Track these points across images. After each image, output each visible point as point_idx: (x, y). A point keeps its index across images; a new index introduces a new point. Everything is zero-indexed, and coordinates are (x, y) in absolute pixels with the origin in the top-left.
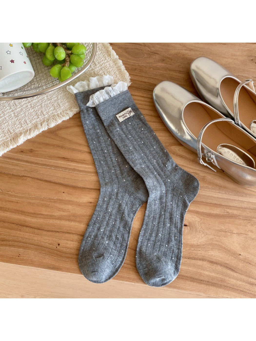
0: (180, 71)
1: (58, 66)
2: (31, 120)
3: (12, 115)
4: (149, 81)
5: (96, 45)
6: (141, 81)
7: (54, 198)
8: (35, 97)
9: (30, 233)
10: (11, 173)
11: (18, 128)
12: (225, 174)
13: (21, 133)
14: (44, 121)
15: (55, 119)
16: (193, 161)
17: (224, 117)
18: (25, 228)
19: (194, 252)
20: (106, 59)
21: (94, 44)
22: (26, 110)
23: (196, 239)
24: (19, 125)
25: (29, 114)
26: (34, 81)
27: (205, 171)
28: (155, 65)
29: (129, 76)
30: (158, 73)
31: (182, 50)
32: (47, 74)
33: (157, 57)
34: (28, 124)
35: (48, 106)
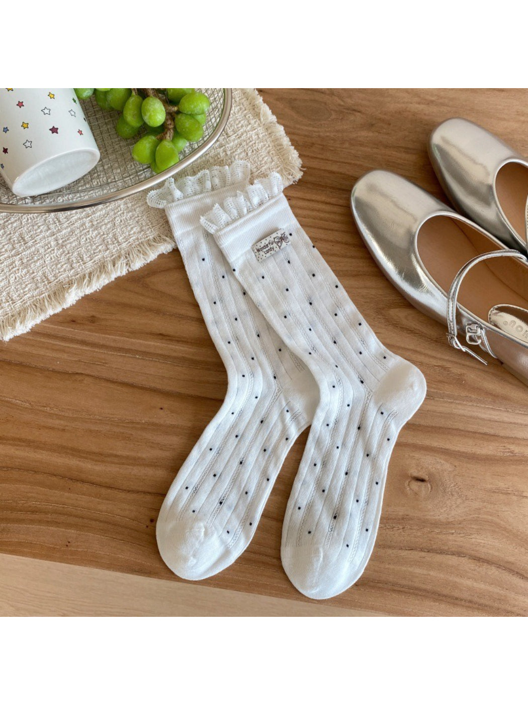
0: (408, 148)
1: (150, 140)
2: (92, 254)
3: (52, 243)
4: (341, 170)
5: (230, 93)
6: (325, 170)
7: (141, 420)
8: (100, 207)
9: (90, 495)
10: (51, 367)
11: (65, 270)
12: (504, 368)
13: (70, 282)
14: (119, 257)
15: (143, 251)
16: (436, 341)
17: (504, 249)
18: (79, 485)
19: (439, 536)
20: (250, 124)
21: (226, 92)
22: (81, 232)
23: (445, 509)
24: (66, 264)
25: (88, 241)
26: (98, 170)
27: (463, 362)
28: (354, 135)
29: (299, 157)
30: (360, 153)
31: (411, 103)
32: (125, 156)
33: (358, 118)
34: (85, 263)
35: (128, 223)
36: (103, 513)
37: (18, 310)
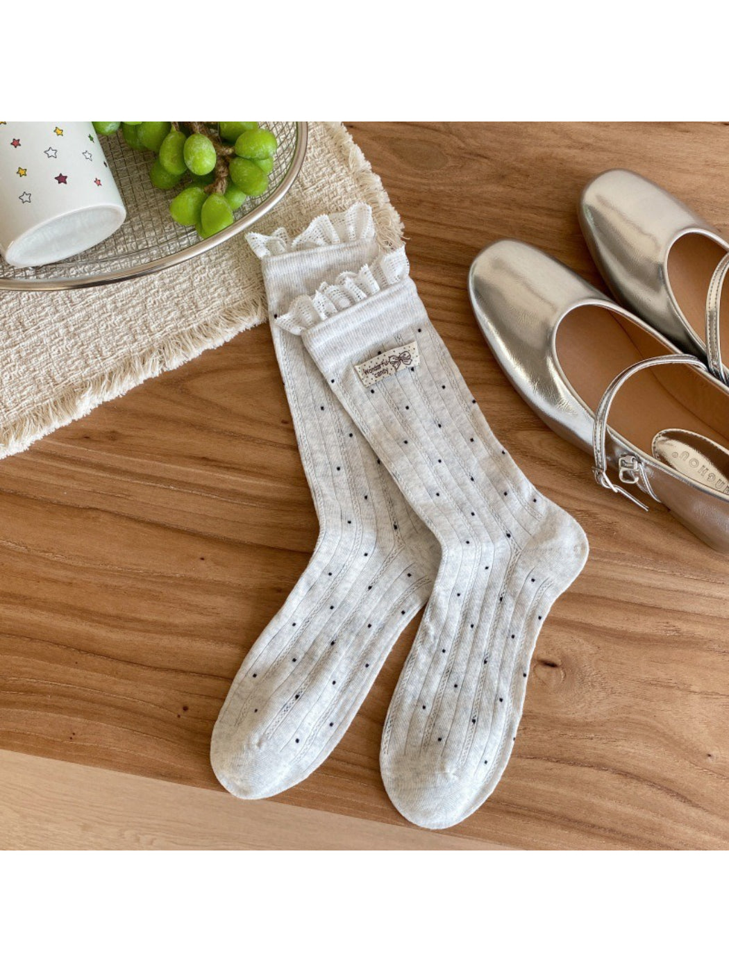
0: (552, 210)
1: (194, 194)
2: (113, 347)
3: (61, 331)
4: (459, 239)
5: (305, 129)
6: (435, 238)
7: (174, 574)
8: (127, 283)
9: (103, 672)
10: (55, 499)
11: (77, 368)
12: (671, 517)
13: (84, 385)
14: (151, 352)
15: (183, 344)
16: (579, 477)
17: (676, 353)
18: (90, 658)
19: (574, 742)
20: (334, 172)
21: (299, 125)
22: (100, 316)
23: (583, 705)
24: (78, 359)
25: (109, 328)
26: (126, 233)
27: (614, 506)
28: (477, 190)
29: (402, 220)
30: (485, 215)
32: (162, 214)
33: (485, 167)
34: (105, 359)
35: (164, 306)
36: (121, 697)
37: (12, 421)
